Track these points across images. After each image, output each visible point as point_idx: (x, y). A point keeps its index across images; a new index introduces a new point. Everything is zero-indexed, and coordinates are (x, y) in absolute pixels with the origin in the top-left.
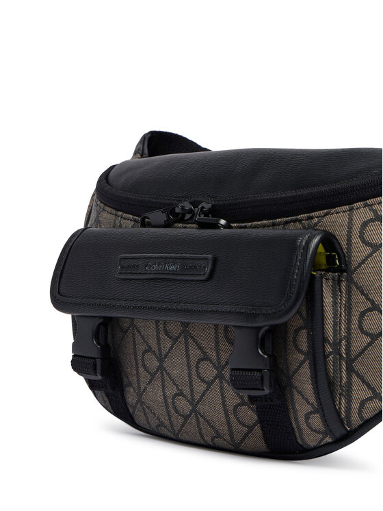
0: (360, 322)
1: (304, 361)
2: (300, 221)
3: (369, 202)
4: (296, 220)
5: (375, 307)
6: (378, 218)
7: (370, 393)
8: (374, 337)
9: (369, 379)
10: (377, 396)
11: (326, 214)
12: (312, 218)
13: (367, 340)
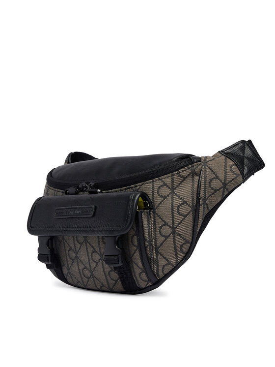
0: (160, 231)
1: (136, 250)
2: (132, 188)
3: (160, 178)
4: (130, 188)
5: (166, 224)
6: (165, 185)
7: (166, 262)
8: (166, 237)
9: (165, 255)
10: (169, 263)
11: (142, 184)
12: (137, 186)
13: (163, 238)
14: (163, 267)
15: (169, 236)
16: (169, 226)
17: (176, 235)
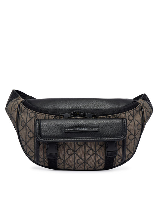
0: (128, 137)
1: (121, 147)
2: (114, 116)
3: (129, 111)
4: (113, 116)
5: (132, 134)
6: (131, 115)
7: (130, 153)
8: (131, 140)
9: (129, 149)
10: (131, 153)
11: (120, 114)
12: (117, 115)
13: (130, 141)
14: (128, 155)
15: (133, 140)
16: (133, 135)
17: (136, 139)
